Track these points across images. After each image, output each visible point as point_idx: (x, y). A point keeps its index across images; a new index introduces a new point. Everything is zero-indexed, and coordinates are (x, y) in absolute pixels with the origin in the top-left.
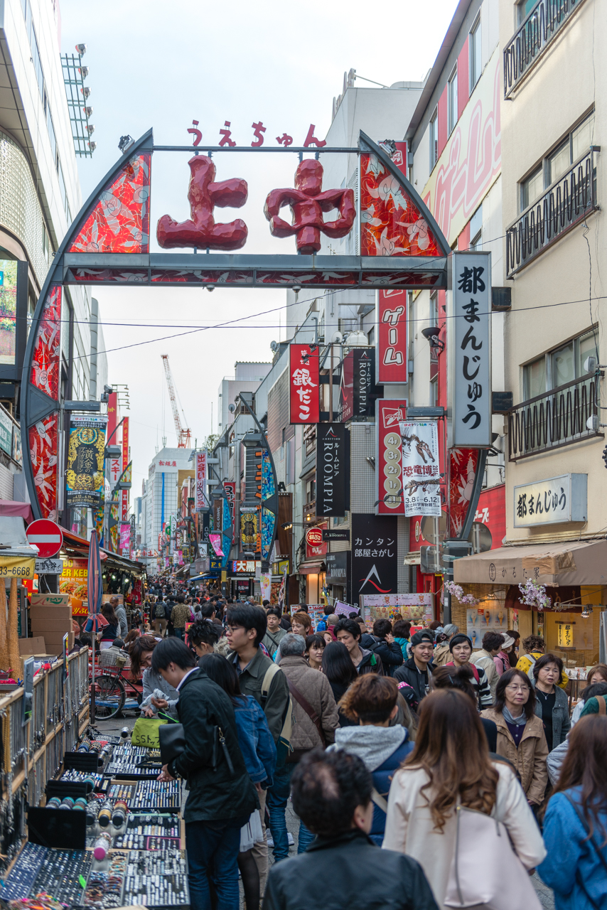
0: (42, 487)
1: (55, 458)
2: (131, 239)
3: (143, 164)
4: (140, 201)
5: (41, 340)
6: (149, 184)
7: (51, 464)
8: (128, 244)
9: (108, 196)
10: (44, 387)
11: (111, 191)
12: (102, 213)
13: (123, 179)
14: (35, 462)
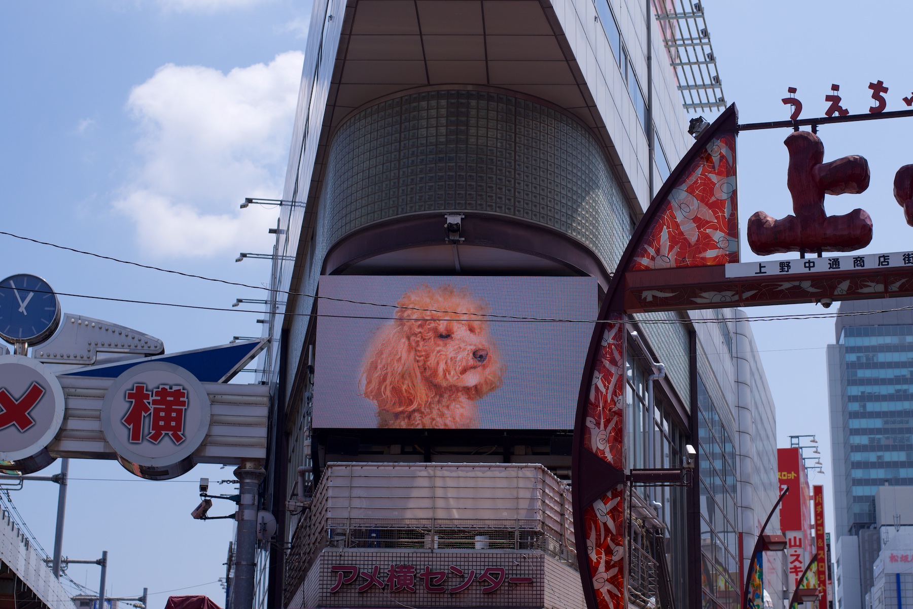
0: (604, 591)
1: (621, 549)
2: (715, 247)
3: (724, 151)
4: (724, 196)
5: (597, 388)
6: (735, 174)
7: (615, 558)
8: (710, 254)
9: (681, 195)
10: (603, 452)
11: (684, 187)
12: (673, 217)
13: (699, 171)
14: (594, 557)
